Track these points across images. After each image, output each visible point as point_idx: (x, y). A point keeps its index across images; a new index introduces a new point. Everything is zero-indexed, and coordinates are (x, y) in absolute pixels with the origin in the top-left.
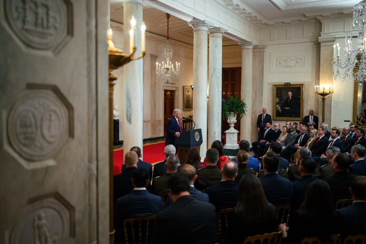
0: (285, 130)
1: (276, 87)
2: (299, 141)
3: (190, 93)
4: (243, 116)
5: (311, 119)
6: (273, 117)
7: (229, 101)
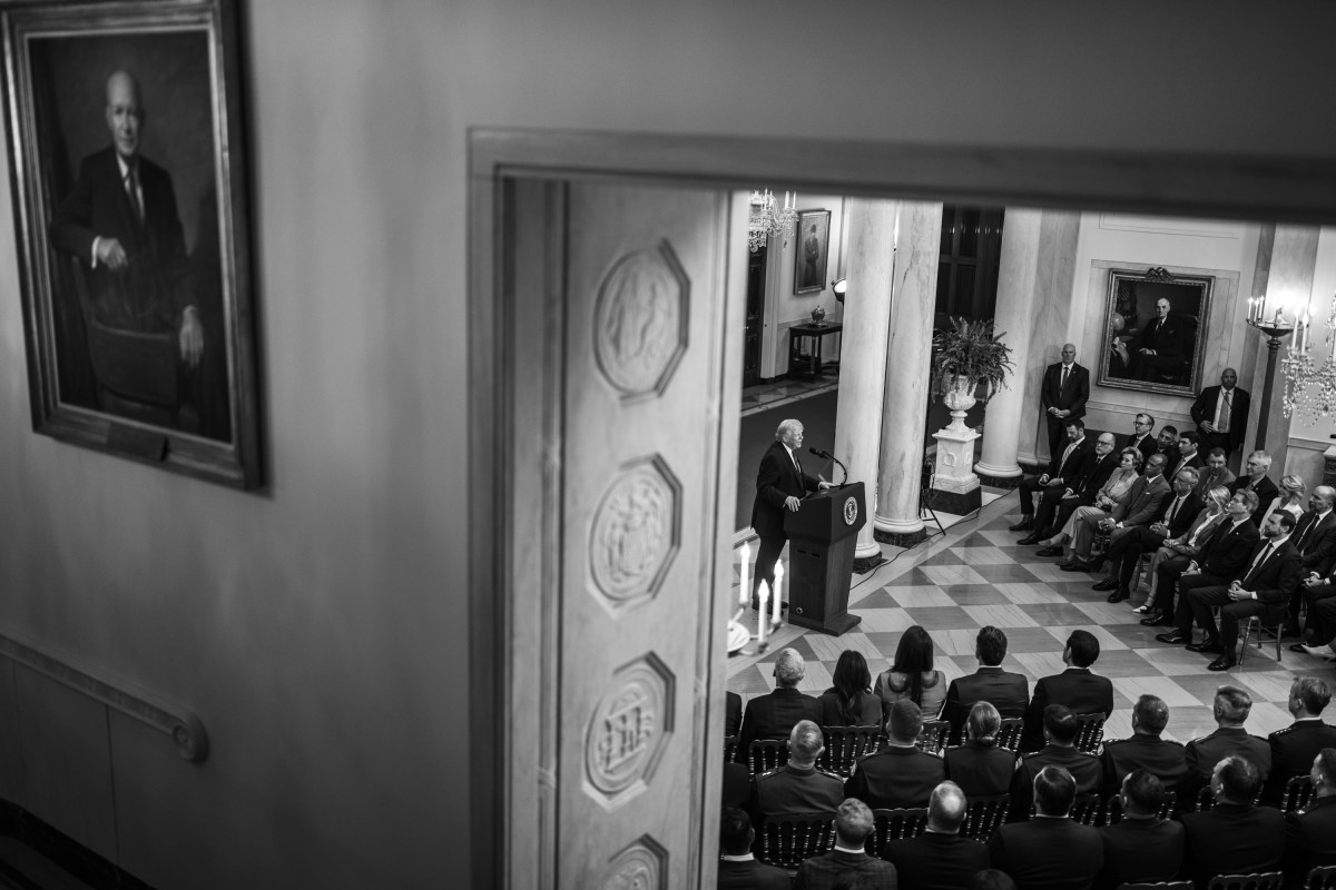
0: (1131, 463)
1: (1117, 278)
2: (1168, 514)
3: (819, 235)
4: (998, 389)
5: (1226, 398)
6: (1099, 377)
7: (954, 343)
